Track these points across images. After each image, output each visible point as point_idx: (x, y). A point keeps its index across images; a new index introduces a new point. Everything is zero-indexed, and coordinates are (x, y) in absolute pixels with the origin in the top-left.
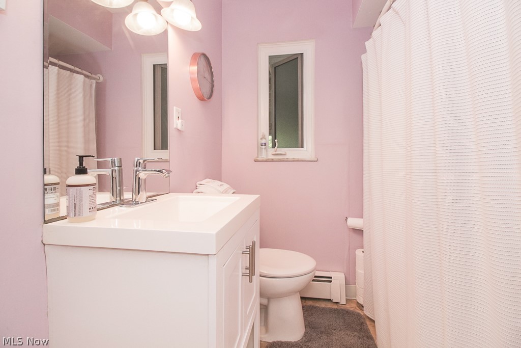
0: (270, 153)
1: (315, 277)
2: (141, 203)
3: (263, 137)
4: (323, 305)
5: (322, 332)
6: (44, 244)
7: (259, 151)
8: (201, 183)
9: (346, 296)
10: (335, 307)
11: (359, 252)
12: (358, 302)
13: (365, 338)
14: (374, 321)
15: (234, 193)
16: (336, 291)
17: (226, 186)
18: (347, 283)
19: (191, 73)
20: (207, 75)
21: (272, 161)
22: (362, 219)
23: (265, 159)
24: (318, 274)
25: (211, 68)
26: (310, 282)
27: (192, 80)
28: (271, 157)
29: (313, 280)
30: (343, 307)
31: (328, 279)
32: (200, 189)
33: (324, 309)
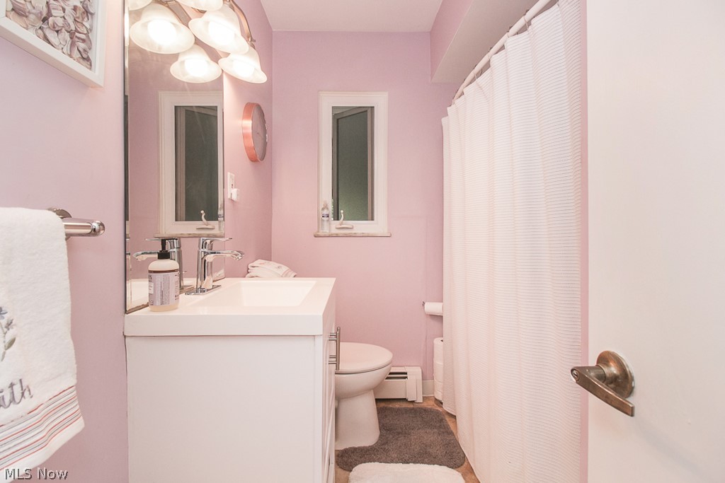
0: (333, 226)
1: (391, 374)
2: (208, 290)
3: (326, 207)
4: (397, 405)
5: (399, 433)
6: (125, 337)
7: (320, 223)
8: (254, 264)
9: (423, 393)
10: (411, 406)
11: (437, 341)
12: (436, 399)
13: (445, 434)
14: (454, 417)
15: (295, 276)
16: (411, 389)
17: (285, 268)
18: (424, 378)
19: (243, 128)
20: (260, 130)
21: (337, 236)
22: (441, 304)
23: (327, 234)
24: (393, 370)
25: (264, 122)
26: (383, 380)
27: (245, 136)
28: (334, 231)
29: (388, 378)
30: (419, 406)
31: (403, 375)
32: (253, 272)
33: (399, 409)
